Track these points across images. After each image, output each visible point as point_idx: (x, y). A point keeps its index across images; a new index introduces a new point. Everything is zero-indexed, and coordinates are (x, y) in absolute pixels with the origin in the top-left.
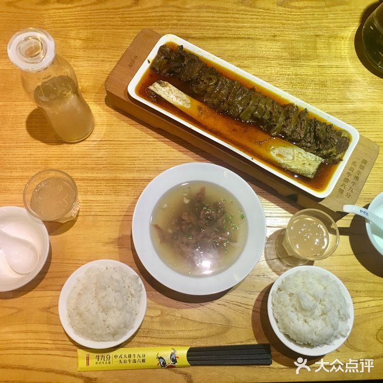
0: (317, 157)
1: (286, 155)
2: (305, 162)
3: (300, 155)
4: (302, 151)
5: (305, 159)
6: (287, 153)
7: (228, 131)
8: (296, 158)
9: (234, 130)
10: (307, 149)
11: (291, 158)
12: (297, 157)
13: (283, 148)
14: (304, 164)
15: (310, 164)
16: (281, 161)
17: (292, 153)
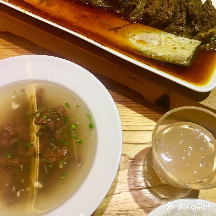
0: (193, 40)
1: (150, 41)
2: (176, 46)
3: (169, 40)
4: (172, 36)
5: (175, 43)
6: (152, 39)
7: (75, 18)
8: (163, 44)
9: (83, 17)
10: (179, 33)
11: (156, 43)
12: (165, 41)
13: (146, 34)
14: (175, 48)
15: (183, 48)
16: (144, 48)
17: (158, 38)
